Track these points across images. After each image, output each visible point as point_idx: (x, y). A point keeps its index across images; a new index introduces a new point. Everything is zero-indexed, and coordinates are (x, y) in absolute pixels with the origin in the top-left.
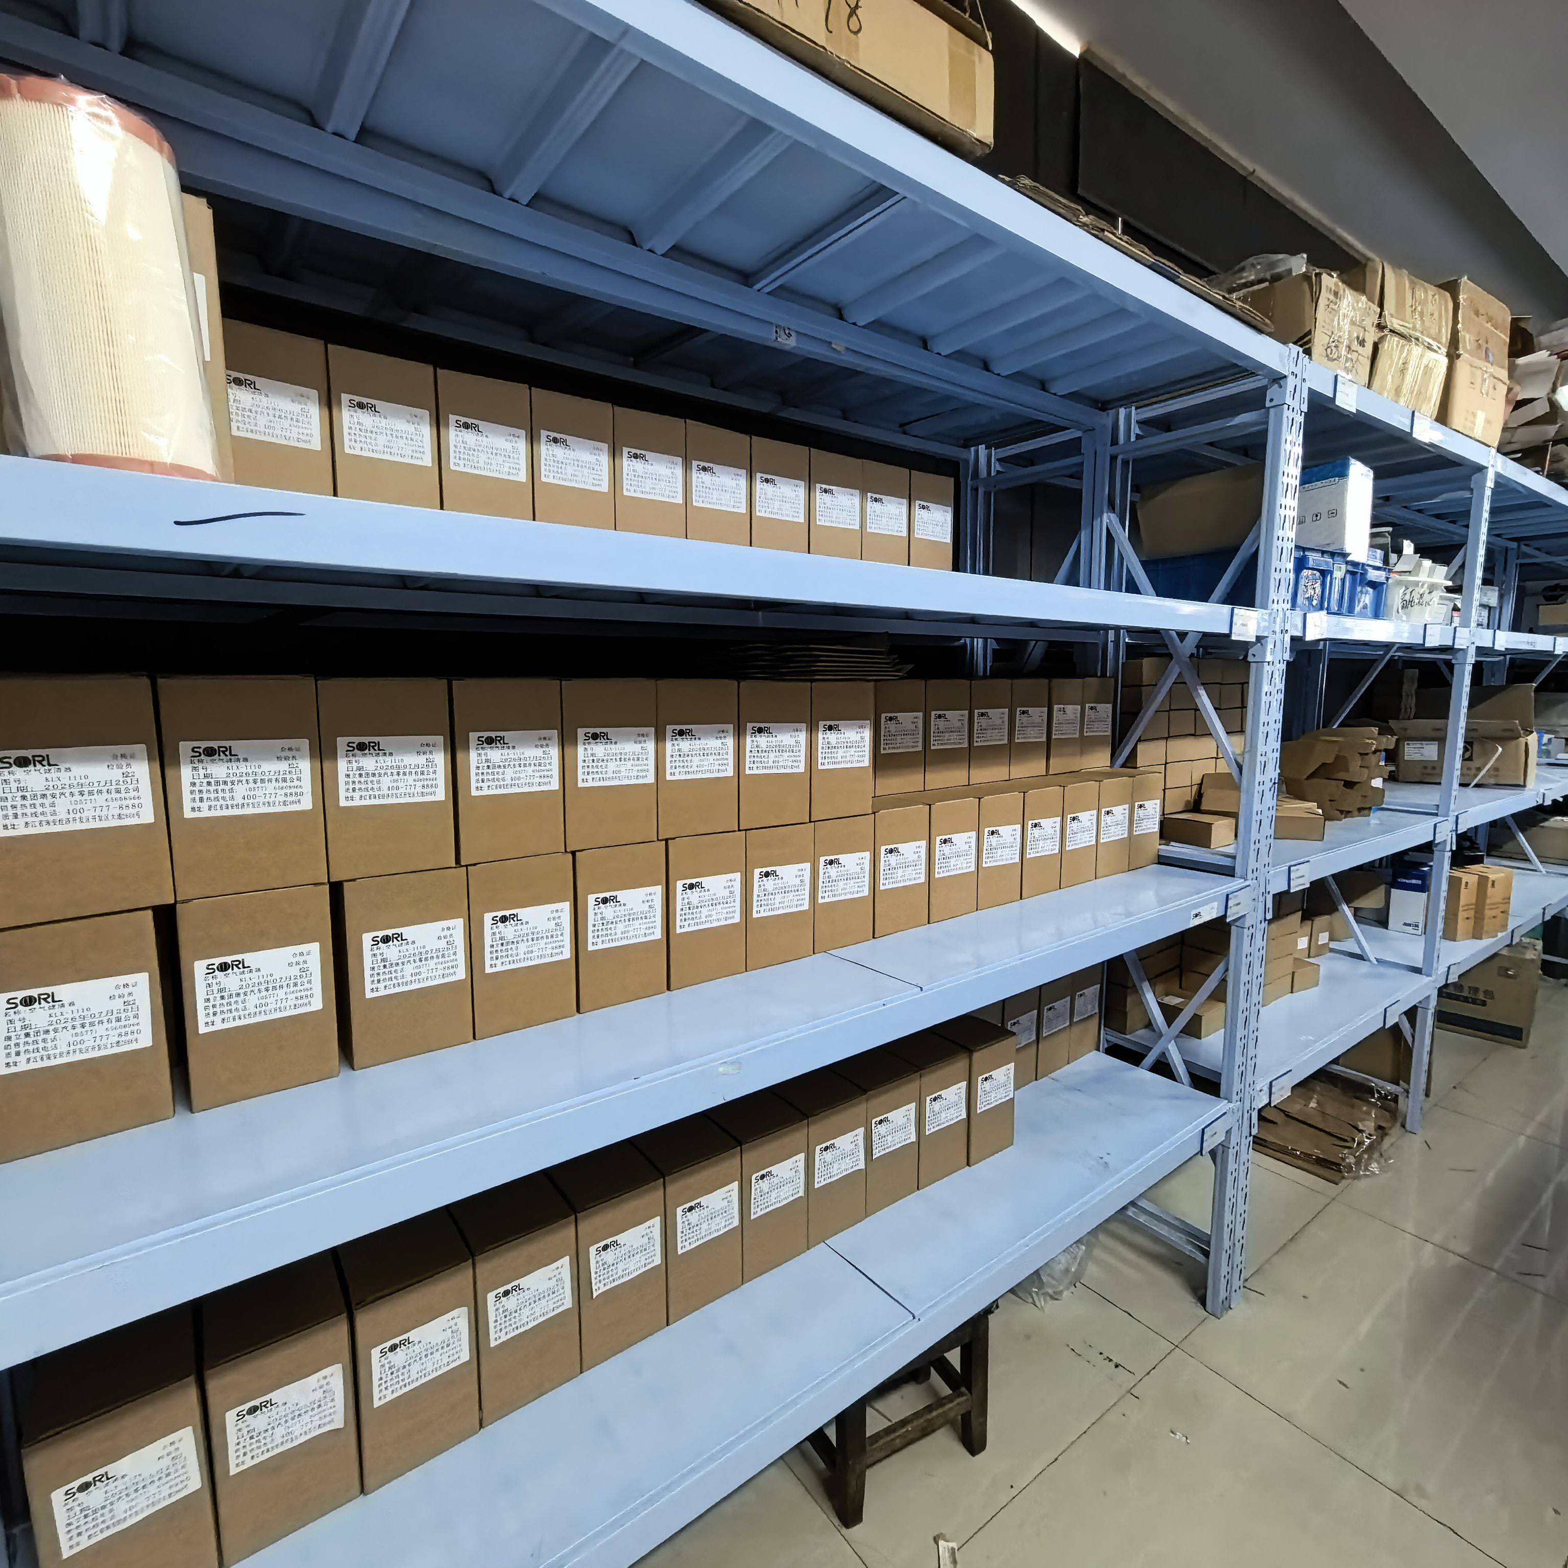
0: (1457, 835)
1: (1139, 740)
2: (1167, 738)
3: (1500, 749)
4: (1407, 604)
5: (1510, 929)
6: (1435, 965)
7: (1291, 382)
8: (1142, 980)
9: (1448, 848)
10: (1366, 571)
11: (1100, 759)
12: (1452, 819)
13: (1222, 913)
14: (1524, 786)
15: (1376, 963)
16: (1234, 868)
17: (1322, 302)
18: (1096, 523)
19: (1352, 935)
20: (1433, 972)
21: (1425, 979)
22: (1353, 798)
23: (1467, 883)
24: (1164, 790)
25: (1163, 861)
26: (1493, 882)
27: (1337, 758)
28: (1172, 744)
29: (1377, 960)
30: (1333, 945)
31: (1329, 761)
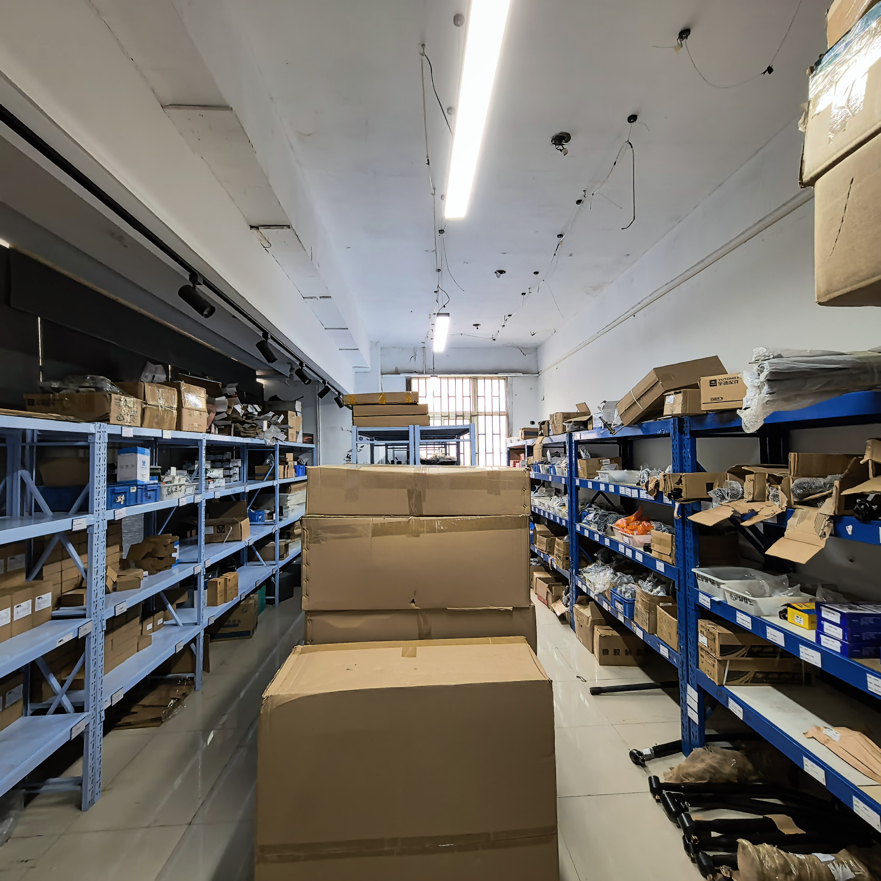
0: (205, 569)
1: (44, 565)
2: (61, 560)
3: (231, 528)
4: (170, 493)
5: (239, 595)
6: (201, 621)
7: (97, 436)
8: (48, 674)
9: (202, 574)
10: (147, 486)
11: (20, 579)
12: (203, 563)
13: (76, 636)
14: (241, 540)
15: (182, 625)
16: (85, 614)
17: (113, 403)
18: (15, 474)
19: (173, 617)
20: (201, 623)
21: (197, 627)
22: (163, 563)
23: (220, 583)
24: (61, 583)
25: (54, 618)
26: (229, 580)
27: (153, 549)
28: (64, 562)
29: (183, 624)
30: (165, 623)
31: (150, 551)
